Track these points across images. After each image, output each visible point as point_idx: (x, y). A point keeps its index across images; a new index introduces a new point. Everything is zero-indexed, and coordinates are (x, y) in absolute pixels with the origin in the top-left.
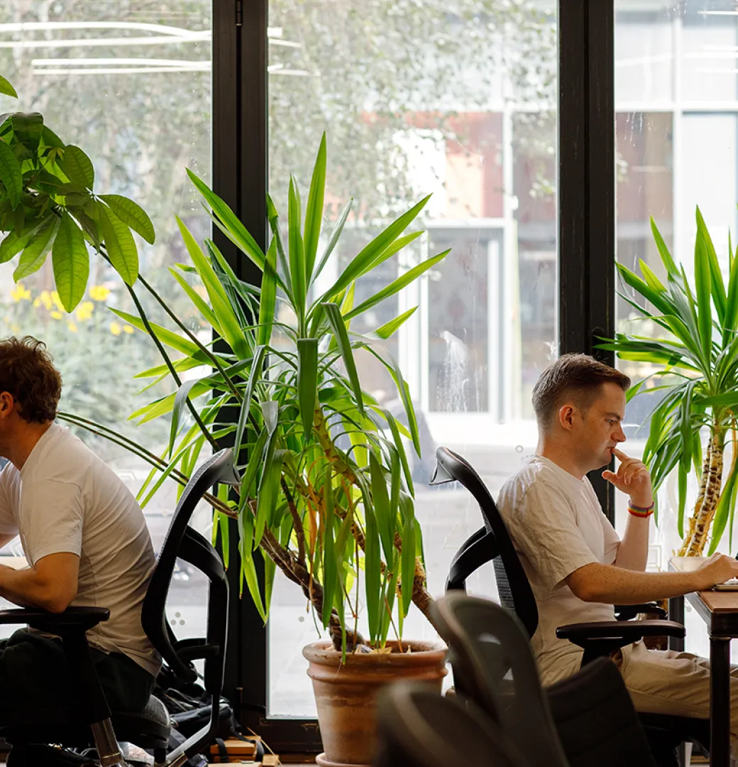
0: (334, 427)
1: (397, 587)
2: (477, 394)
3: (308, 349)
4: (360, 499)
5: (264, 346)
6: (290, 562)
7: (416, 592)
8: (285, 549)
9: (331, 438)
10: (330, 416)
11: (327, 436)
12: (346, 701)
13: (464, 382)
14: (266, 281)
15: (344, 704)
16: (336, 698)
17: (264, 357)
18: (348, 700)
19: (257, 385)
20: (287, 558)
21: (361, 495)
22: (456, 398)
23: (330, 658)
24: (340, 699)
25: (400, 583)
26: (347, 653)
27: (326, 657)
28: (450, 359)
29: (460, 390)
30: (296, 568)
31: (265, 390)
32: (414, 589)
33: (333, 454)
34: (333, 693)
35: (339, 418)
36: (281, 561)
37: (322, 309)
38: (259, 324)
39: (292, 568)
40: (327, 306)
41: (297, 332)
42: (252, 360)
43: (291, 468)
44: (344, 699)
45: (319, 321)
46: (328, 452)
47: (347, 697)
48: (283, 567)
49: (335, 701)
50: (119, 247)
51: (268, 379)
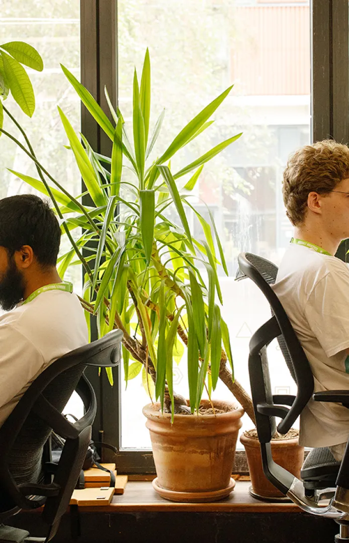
0: (165, 255)
1: (208, 367)
2: (258, 235)
3: (147, 198)
4: (184, 306)
5: (114, 196)
6: (136, 348)
7: (222, 371)
8: (133, 338)
9: (163, 263)
10: (162, 247)
11: (160, 262)
12: (173, 448)
13: (249, 227)
14: (115, 150)
15: (171, 449)
16: (166, 445)
17: (116, 206)
18: (174, 447)
19: (110, 226)
20: (134, 345)
21: (184, 303)
22: (244, 238)
23: (161, 418)
24: (169, 446)
25: (210, 364)
26: (175, 415)
27: (158, 417)
28: (240, 211)
29: (247, 232)
30: (140, 352)
31: (116, 230)
32: (221, 369)
33: (164, 274)
34: (163, 442)
35: (167, 248)
36: (130, 347)
37: (157, 169)
38: (111, 183)
39: (137, 352)
40: (161, 167)
41: (138, 188)
42: (107, 207)
43: (134, 285)
44: (171, 446)
45: (154, 179)
46: (160, 273)
47: (173, 445)
48: (132, 351)
49: (166, 447)
50: (19, 86)
51: (119, 221)
